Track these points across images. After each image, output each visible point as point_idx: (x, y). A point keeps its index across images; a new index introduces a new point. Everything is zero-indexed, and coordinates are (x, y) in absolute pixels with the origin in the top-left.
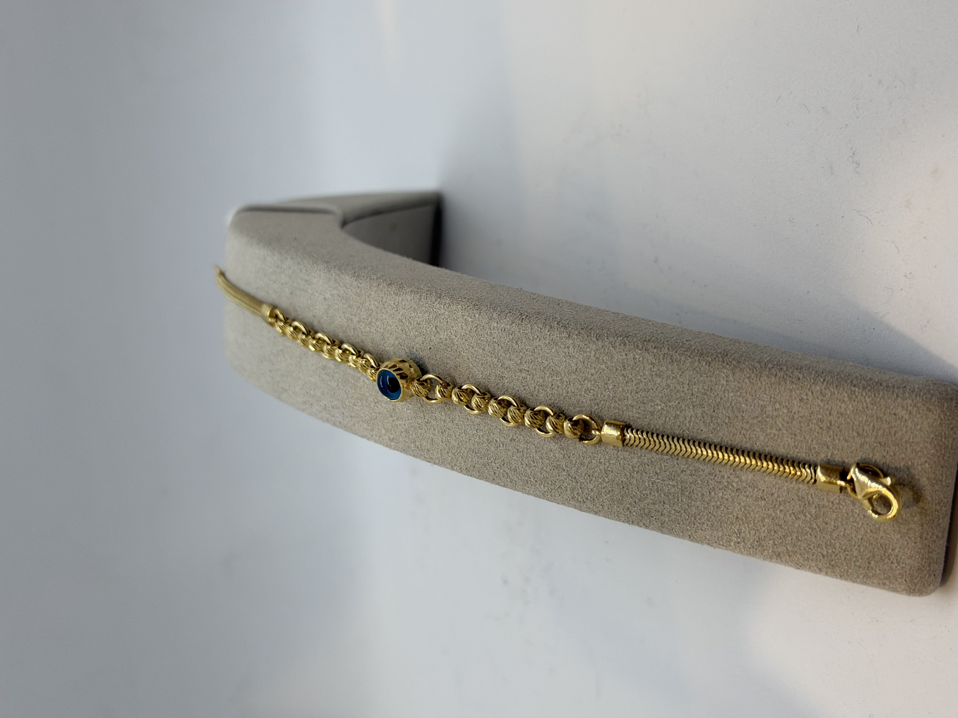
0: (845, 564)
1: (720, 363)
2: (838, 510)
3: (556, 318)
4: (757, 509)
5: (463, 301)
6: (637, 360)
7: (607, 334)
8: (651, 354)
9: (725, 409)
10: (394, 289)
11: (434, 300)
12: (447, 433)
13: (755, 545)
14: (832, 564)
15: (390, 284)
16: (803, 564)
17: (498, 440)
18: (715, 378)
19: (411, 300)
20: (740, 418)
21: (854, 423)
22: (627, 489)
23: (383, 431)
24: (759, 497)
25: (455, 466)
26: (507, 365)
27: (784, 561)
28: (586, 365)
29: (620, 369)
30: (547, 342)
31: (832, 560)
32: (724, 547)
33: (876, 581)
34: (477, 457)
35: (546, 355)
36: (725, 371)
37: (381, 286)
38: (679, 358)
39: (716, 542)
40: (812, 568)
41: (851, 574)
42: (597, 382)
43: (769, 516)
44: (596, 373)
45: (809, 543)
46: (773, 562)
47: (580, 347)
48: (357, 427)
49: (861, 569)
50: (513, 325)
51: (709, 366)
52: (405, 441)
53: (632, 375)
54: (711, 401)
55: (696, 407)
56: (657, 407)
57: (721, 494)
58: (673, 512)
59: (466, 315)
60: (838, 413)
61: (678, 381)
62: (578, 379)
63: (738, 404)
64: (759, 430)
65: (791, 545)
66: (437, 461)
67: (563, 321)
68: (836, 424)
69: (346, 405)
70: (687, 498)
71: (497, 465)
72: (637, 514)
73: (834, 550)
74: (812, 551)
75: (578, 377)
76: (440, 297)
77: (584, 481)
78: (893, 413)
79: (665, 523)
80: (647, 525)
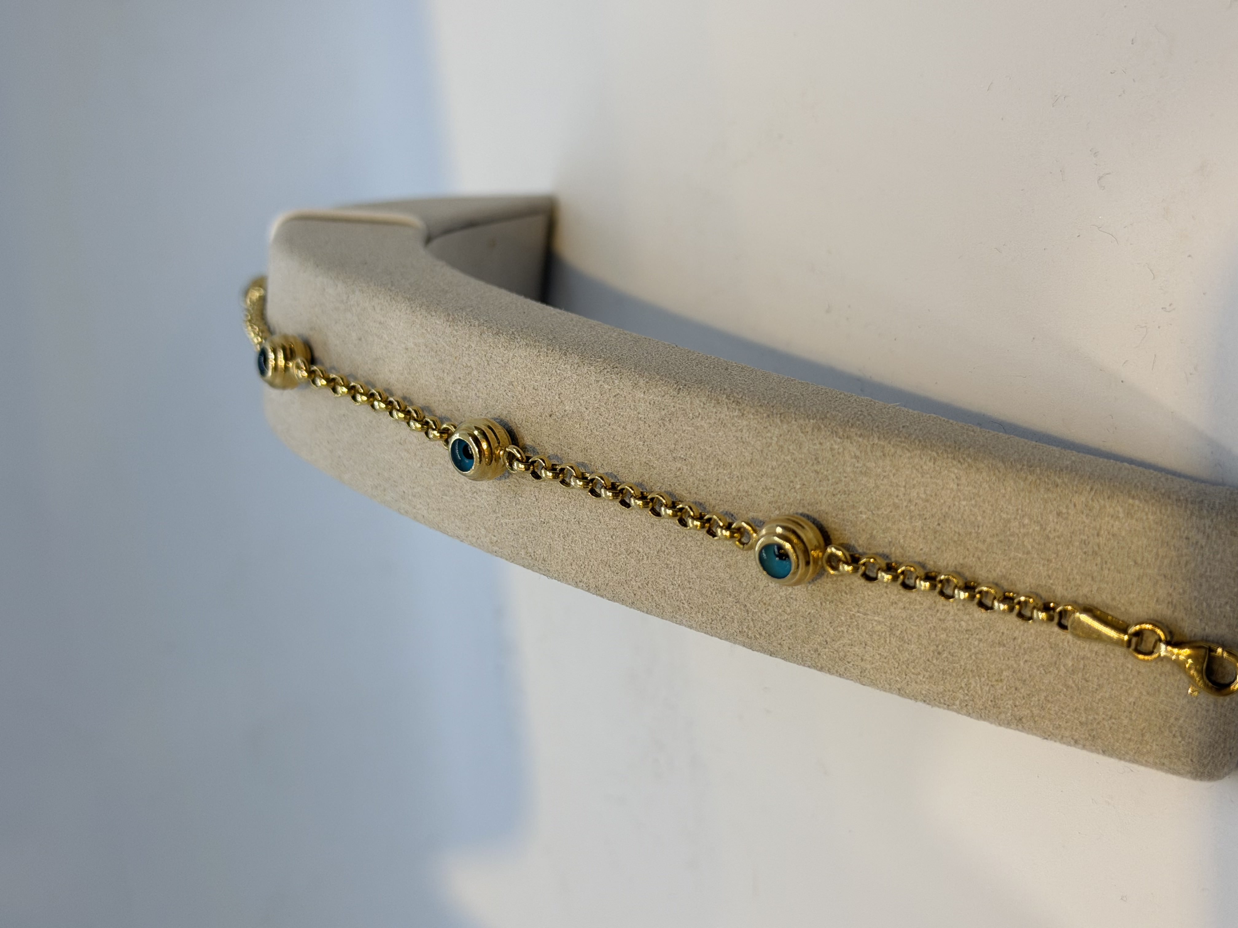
0: (1110, 736)
1: (950, 460)
2: (1104, 663)
3: (725, 389)
4: (992, 658)
5: (597, 362)
6: (836, 451)
7: (795, 414)
8: (855, 444)
9: (954, 522)
10: (503, 340)
11: (557, 357)
12: (570, 538)
13: (988, 706)
14: (1092, 735)
15: (497, 334)
16: (1052, 733)
17: (641, 550)
18: (943, 481)
19: (525, 356)
20: (974, 535)
21: (1130, 548)
22: (816, 624)
23: (483, 531)
24: (997, 641)
25: (580, 582)
26: (655, 451)
27: (1027, 729)
28: (765, 455)
29: (811, 462)
30: (712, 421)
31: (1092, 730)
32: (945, 706)
33: (1151, 760)
34: (610, 572)
35: (711, 440)
36: (956, 471)
37: (484, 336)
38: (893, 450)
39: (935, 699)
40: (1065, 739)
41: (1117, 749)
42: (780, 478)
43: (1009, 667)
44: (778, 467)
45: (1063, 706)
46: (1012, 729)
47: (757, 431)
48: (446, 525)
49: (1131, 743)
50: (666, 396)
51: (934, 464)
52: (512, 546)
53: (827, 471)
54: (934, 510)
55: (914, 518)
56: (861, 515)
57: (943, 636)
58: (878, 657)
59: (601, 380)
60: (1109, 533)
61: (891, 482)
62: (754, 474)
63: (972, 517)
64: (1000, 552)
65: (1037, 708)
66: (556, 575)
67: (735, 394)
68: (1105, 548)
69: (433, 494)
70: (898, 639)
71: (639, 584)
72: (827, 657)
73: (1096, 717)
74: (1066, 715)
75: (754, 472)
76: (565, 355)
77: (757, 610)
78: (1184, 537)
79: (867, 671)
80: (841, 673)
